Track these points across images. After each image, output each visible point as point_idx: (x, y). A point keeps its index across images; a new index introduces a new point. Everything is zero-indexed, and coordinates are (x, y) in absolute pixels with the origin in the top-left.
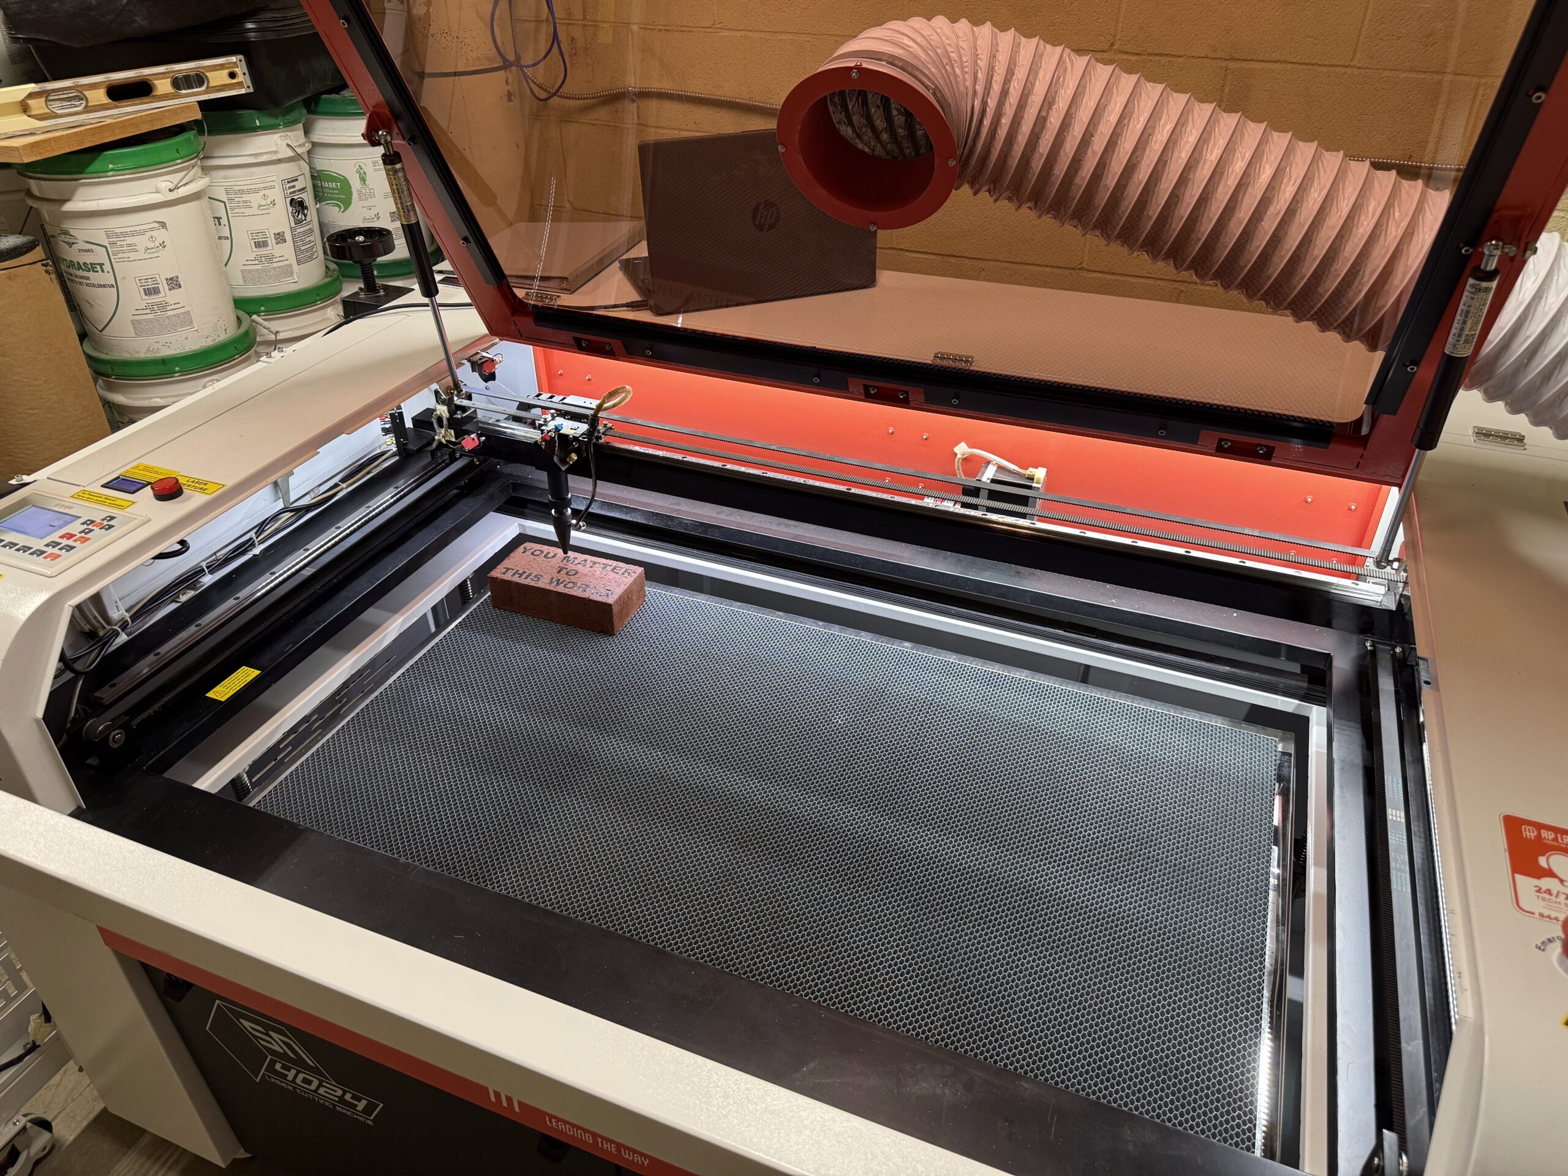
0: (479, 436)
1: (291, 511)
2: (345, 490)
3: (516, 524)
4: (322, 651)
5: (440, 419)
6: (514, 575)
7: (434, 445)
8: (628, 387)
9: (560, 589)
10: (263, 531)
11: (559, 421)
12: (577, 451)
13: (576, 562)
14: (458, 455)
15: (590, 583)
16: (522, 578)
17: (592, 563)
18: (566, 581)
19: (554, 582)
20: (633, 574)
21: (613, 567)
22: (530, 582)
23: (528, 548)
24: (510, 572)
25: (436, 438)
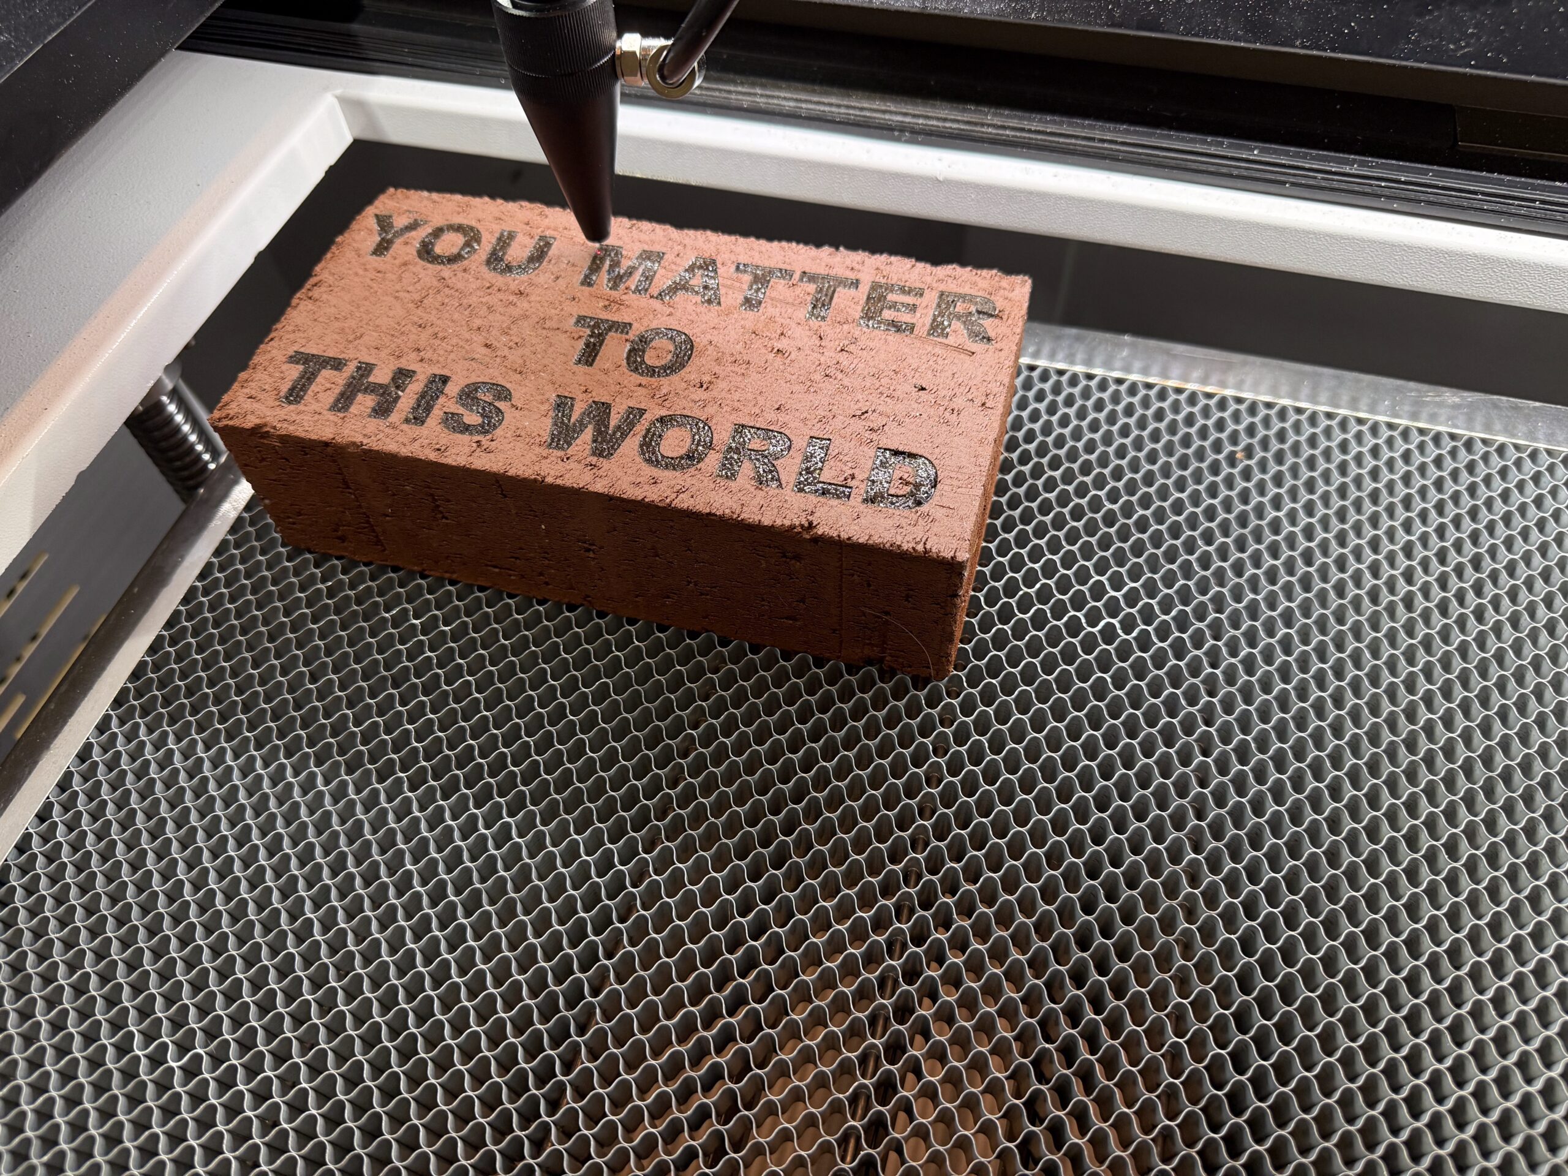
3: (323, 100)
6: (344, 401)
15: (782, 417)
16: (395, 417)
17: (747, 278)
18: (642, 412)
19: (581, 425)
20: (987, 322)
21: (864, 289)
22: (446, 437)
23: (400, 222)
24: (329, 384)
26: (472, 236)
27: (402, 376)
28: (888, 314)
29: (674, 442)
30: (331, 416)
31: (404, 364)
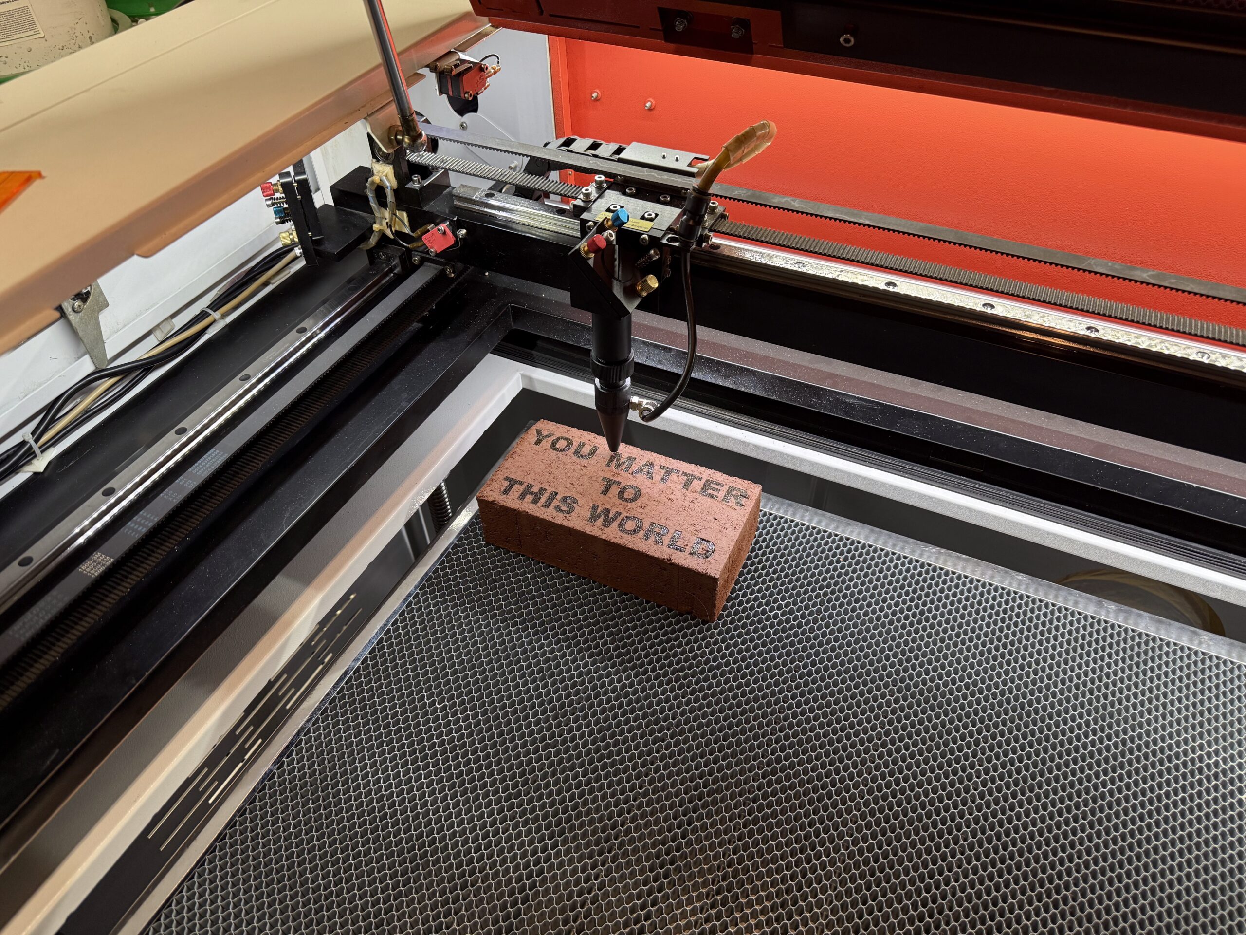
0: (456, 226)
1: (111, 376)
2: (220, 322)
3: (517, 374)
5: (380, 190)
6: (522, 497)
7: (373, 241)
8: (771, 126)
9: (612, 534)
10: (53, 421)
11: (613, 198)
13: (634, 468)
14: (416, 259)
15: (667, 522)
16: (539, 504)
17: (663, 471)
18: (620, 514)
19: (599, 516)
20: (743, 499)
21: (703, 481)
22: (555, 513)
23: (545, 433)
24: (517, 490)
25: (376, 227)
26: (570, 443)
27: (542, 490)
28: (709, 491)
29: (630, 525)
30: (518, 501)
31: (543, 486)
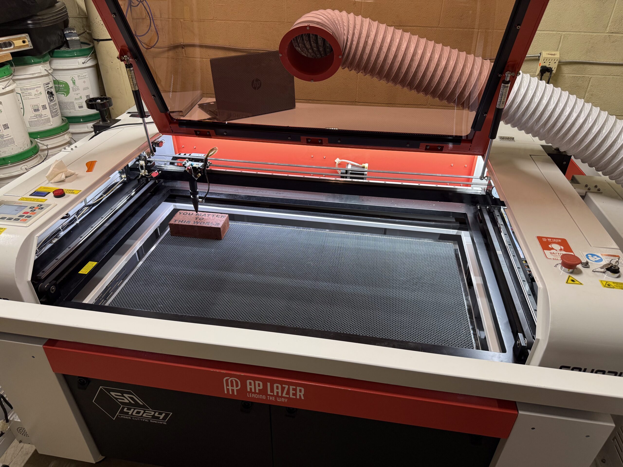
0: (158, 171)
1: (87, 206)
2: (105, 197)
3: (172, 205)
4: (114, 256)
5: (142, 167)
6: (179, 222)
7: (140, 177)
8: (217, 148)
9: (199, 225)
10: (79, 214)
11: (190, 162)
12: (200, 172)
13: (202, 215)
14: (149, 180)
15: (210, 222)
16: (183, 223)
17: (208, 215)
18: (200, 222)
19: (196, 223)
20: (225, 217)
22: (186, 223)
25: (141, 174)
26: (187, 213)
28: (218, 216)
31: (183, 220)
